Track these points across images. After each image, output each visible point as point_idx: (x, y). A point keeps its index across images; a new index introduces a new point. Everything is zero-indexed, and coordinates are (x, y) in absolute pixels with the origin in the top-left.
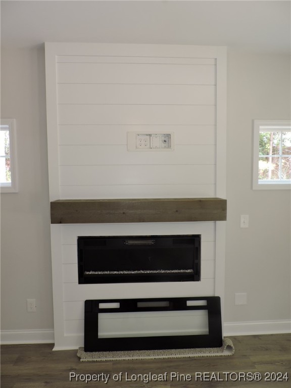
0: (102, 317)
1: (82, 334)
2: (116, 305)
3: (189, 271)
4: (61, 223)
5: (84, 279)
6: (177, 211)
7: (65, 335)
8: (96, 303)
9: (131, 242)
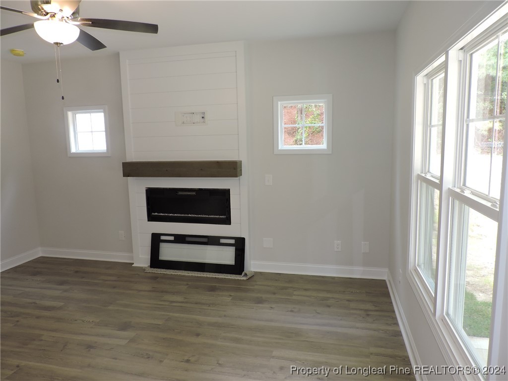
0: (162, 245)
1: (150, 257)
2: (172, 238)
3: (223, 217)
4: (128, 176)
5: (151, 218)
6: (201, 170)
7: (140, 256)
8: (158, 235)
9: (180, 193)
